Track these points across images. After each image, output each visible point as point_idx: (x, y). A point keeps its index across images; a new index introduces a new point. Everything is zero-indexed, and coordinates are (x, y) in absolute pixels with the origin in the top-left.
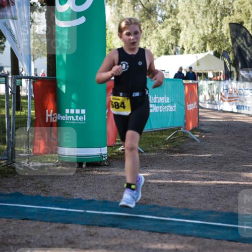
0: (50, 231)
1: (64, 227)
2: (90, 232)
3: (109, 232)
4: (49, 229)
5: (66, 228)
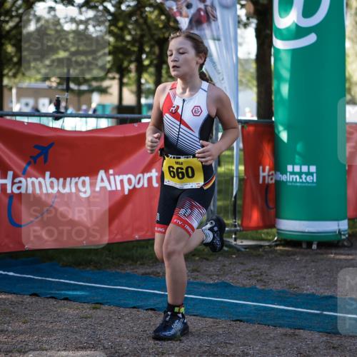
0: (274, 338)
1: (294, 334)
2: (332, 343)
4: (272, 335)
5: (297, 335)
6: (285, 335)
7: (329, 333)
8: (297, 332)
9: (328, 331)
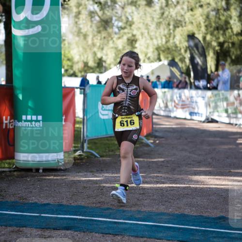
0: (4, 235)
1: (19, 231)
2: (45, 235)
3: (63, 234)
4: (3, 233)
5: (21, 231)
6: (13, 232)
7: (43, 229)
8: (21, 229)
9: (43, 227)
